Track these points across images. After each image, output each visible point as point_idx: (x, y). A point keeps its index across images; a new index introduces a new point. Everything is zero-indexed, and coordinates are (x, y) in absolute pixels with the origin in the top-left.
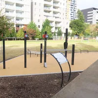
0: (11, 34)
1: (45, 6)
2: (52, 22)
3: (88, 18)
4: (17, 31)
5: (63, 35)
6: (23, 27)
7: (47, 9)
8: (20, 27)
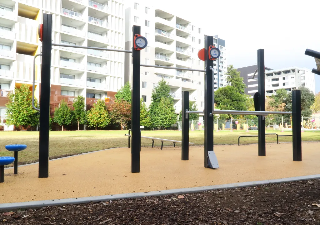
0: (72, 113)
1: (156, 53)
2: (174, 89)
3: (249, 86)
4: (89, 108)
5: (201, 120)
6: (104, 97)
7: (162, 59)
8: (97, 97)
